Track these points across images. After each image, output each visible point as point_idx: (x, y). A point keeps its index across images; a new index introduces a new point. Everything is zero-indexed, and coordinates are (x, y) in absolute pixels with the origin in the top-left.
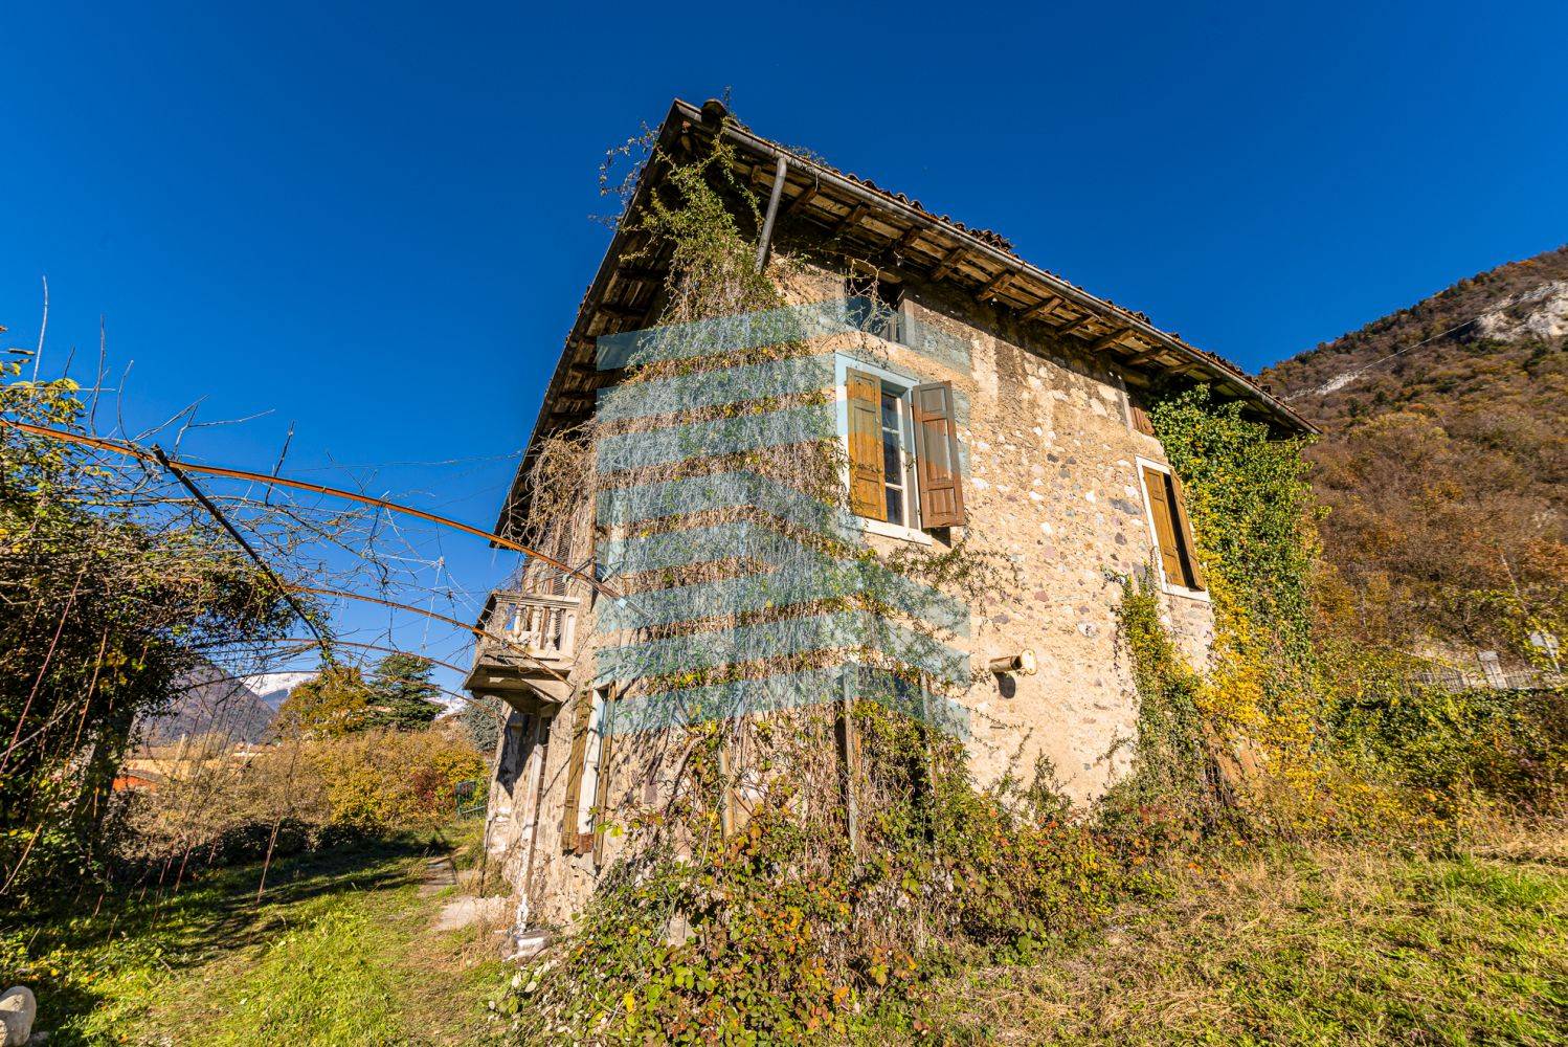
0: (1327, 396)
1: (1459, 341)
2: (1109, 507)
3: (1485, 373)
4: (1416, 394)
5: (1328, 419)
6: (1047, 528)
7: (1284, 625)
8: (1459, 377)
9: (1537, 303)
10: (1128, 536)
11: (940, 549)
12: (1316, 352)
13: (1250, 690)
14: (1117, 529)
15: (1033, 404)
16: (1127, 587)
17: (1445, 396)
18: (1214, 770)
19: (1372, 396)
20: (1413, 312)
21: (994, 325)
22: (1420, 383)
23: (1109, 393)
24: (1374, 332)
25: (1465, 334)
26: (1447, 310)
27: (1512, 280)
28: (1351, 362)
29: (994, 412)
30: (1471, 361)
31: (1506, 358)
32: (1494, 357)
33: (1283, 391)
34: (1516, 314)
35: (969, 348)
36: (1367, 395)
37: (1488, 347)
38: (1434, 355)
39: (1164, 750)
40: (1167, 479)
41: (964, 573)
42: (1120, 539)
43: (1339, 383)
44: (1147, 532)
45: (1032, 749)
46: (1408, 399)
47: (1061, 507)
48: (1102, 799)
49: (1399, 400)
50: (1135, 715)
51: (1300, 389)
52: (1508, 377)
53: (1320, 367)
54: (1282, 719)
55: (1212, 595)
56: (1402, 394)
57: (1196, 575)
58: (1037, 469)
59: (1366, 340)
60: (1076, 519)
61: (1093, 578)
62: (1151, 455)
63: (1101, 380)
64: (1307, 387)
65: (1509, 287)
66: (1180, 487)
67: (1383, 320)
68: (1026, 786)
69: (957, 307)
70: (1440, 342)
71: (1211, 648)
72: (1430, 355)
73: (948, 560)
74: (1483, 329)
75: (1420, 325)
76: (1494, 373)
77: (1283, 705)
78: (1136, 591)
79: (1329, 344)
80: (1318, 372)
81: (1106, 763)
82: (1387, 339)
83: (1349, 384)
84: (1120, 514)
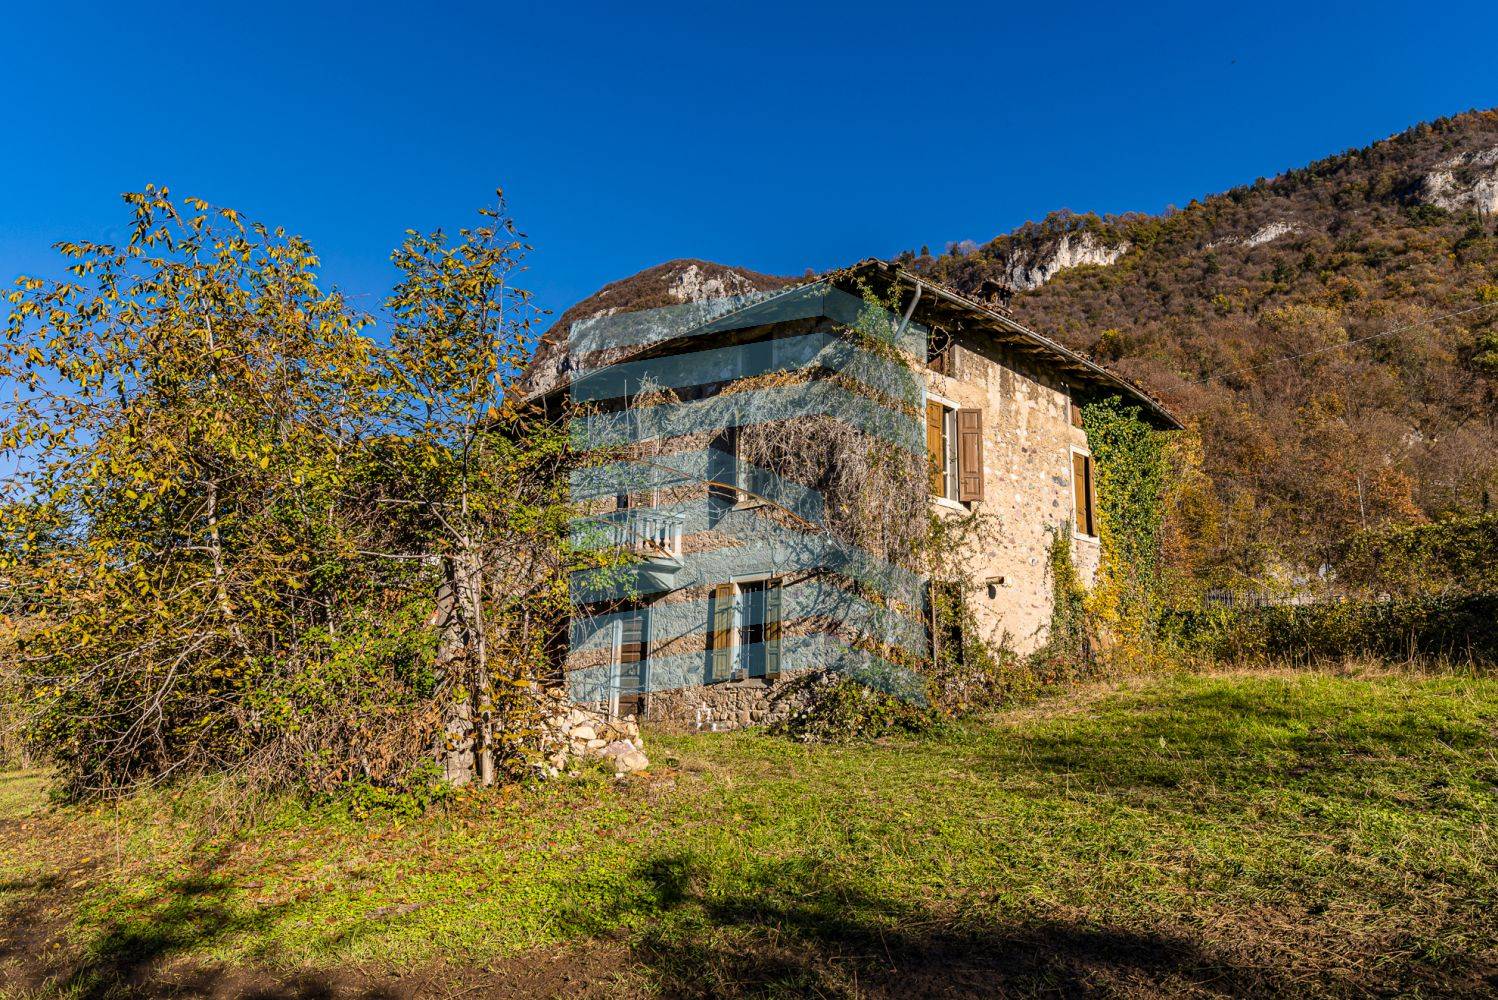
0: (1254, 249)
1: (1402, 203)
2: (1051, 481)
3: (1416, 248)
4: (1344, 263)
5: (1249, 280)
6: (1018, 498)
7: (1140, 560)
8: (1391, 249)
9: (1488, 167)
10: (1059, 501)
11: (967, 513)
12: (1253, 189)
13: (1114, 601)
14: (1054, 497)
15: (1018, 412)
16: (1056, 535)
17: (1373, 271)
18: (1086, 644)
19: (1301, 257)
20: (1364, 154)
21: (1000, 357)
22: (1351, 250)
23: (1060, 399)
24: (1320, 174)
25: (1409, 192)
26: (1398, 159)
27: (1470, 133)
28: (1287, 209)
29: (997, 420)
30: (1407, 230)
31: (1441, 233)
32: (1430, 230)
33: (1209, 235)
34: (1465, 177)
35: (986, 375)
36: (1297, 254)
37: (1430, 216)
38: (1374, 214)
39: (1063, 632)
40: (1087, 459)
41: (976, 527)
42: (1055, 504)
43: (1270, 234)
44: (1070, 497)
45: (1001, 627)
46: (1336, 269)
47: (1026, 483)
48: (1030, 656)
49: (1325, 268)
50: (1051, 611)
51: (1227, 235)
52: (1436, 258)
53: (1253, 210)
54: (1127, 619)
55: (1101, 539)
56: (1330, 261)
57: (1094, 527)
58: (1016, 459)
59: (1308, 183)
60: (1033, 491)
61: (1039, 529)
62: (1079, 443)
63: (1056, 390)
64: (1236, 234)
65: (1464, 141)
66: (1094, 467)
67: (1332, 160)
68: (998, 645)
69: (981, 345)
70: (1383, 199)
71: (1095, 574)
72: (1369, 214)
73: (970, 520)
74: (1429, 190)
75: (1367, 173)
76: (1425, 250)
77: (1130, 610)
78: (1060, 538)
79: (1269, 180)
80: (1250, 216)
81: (1034, 637)
82: (1331, 186)
83: (1280, 238)
84: (1057, 487)
